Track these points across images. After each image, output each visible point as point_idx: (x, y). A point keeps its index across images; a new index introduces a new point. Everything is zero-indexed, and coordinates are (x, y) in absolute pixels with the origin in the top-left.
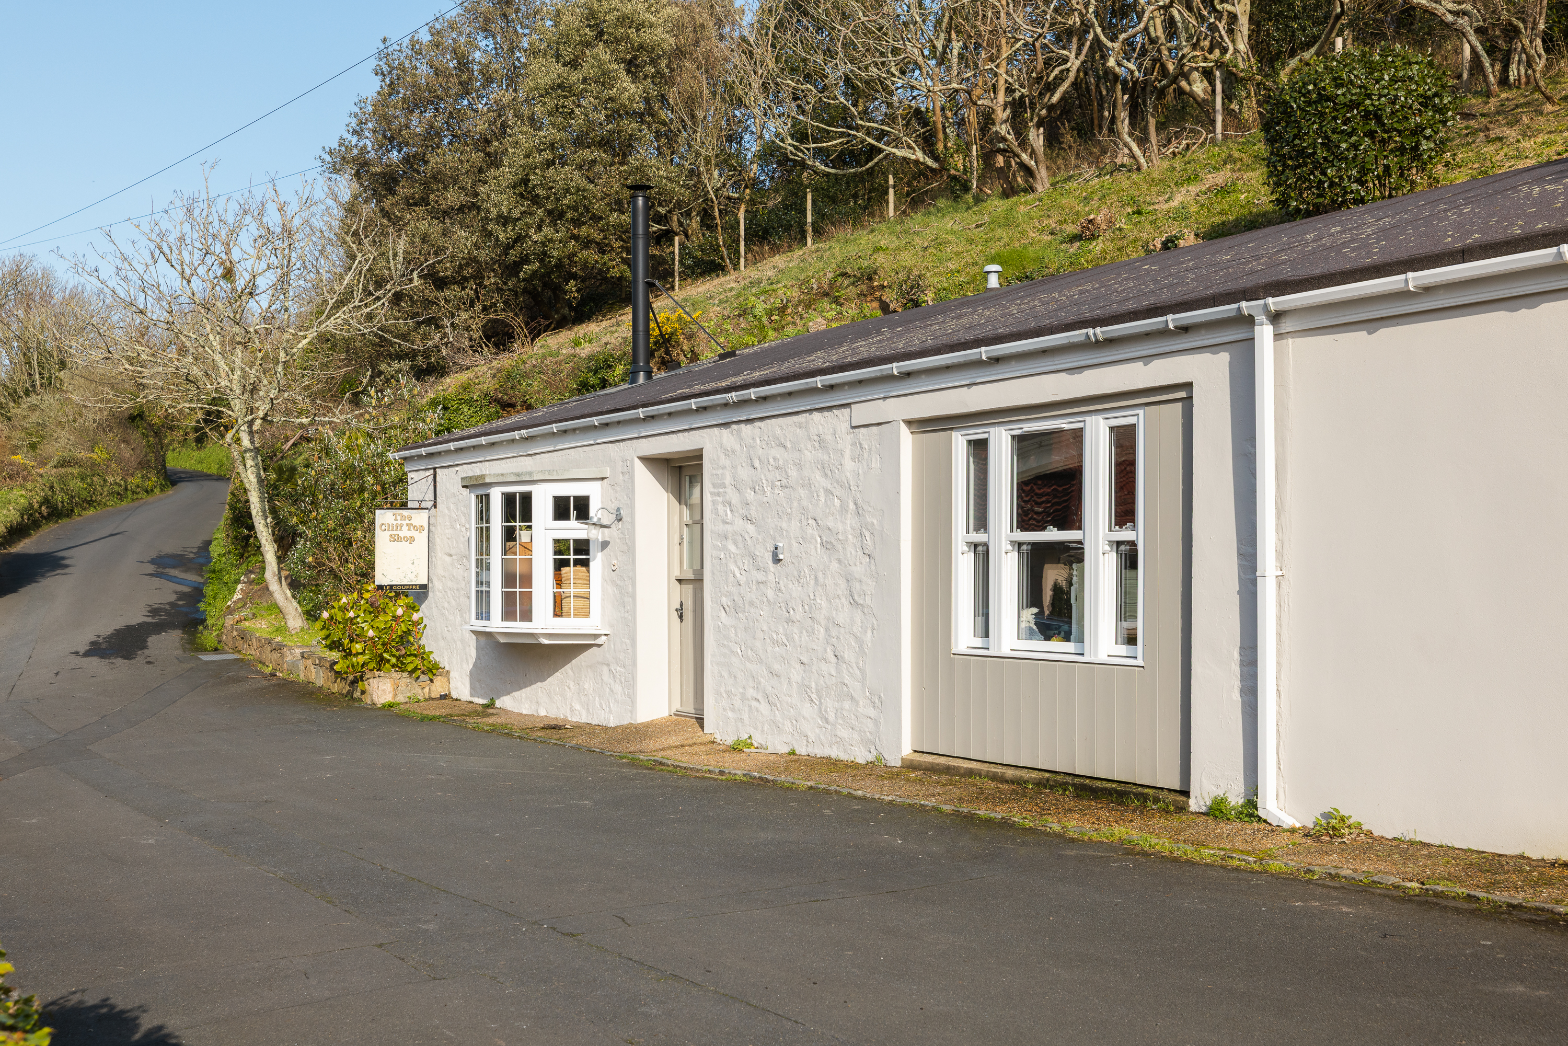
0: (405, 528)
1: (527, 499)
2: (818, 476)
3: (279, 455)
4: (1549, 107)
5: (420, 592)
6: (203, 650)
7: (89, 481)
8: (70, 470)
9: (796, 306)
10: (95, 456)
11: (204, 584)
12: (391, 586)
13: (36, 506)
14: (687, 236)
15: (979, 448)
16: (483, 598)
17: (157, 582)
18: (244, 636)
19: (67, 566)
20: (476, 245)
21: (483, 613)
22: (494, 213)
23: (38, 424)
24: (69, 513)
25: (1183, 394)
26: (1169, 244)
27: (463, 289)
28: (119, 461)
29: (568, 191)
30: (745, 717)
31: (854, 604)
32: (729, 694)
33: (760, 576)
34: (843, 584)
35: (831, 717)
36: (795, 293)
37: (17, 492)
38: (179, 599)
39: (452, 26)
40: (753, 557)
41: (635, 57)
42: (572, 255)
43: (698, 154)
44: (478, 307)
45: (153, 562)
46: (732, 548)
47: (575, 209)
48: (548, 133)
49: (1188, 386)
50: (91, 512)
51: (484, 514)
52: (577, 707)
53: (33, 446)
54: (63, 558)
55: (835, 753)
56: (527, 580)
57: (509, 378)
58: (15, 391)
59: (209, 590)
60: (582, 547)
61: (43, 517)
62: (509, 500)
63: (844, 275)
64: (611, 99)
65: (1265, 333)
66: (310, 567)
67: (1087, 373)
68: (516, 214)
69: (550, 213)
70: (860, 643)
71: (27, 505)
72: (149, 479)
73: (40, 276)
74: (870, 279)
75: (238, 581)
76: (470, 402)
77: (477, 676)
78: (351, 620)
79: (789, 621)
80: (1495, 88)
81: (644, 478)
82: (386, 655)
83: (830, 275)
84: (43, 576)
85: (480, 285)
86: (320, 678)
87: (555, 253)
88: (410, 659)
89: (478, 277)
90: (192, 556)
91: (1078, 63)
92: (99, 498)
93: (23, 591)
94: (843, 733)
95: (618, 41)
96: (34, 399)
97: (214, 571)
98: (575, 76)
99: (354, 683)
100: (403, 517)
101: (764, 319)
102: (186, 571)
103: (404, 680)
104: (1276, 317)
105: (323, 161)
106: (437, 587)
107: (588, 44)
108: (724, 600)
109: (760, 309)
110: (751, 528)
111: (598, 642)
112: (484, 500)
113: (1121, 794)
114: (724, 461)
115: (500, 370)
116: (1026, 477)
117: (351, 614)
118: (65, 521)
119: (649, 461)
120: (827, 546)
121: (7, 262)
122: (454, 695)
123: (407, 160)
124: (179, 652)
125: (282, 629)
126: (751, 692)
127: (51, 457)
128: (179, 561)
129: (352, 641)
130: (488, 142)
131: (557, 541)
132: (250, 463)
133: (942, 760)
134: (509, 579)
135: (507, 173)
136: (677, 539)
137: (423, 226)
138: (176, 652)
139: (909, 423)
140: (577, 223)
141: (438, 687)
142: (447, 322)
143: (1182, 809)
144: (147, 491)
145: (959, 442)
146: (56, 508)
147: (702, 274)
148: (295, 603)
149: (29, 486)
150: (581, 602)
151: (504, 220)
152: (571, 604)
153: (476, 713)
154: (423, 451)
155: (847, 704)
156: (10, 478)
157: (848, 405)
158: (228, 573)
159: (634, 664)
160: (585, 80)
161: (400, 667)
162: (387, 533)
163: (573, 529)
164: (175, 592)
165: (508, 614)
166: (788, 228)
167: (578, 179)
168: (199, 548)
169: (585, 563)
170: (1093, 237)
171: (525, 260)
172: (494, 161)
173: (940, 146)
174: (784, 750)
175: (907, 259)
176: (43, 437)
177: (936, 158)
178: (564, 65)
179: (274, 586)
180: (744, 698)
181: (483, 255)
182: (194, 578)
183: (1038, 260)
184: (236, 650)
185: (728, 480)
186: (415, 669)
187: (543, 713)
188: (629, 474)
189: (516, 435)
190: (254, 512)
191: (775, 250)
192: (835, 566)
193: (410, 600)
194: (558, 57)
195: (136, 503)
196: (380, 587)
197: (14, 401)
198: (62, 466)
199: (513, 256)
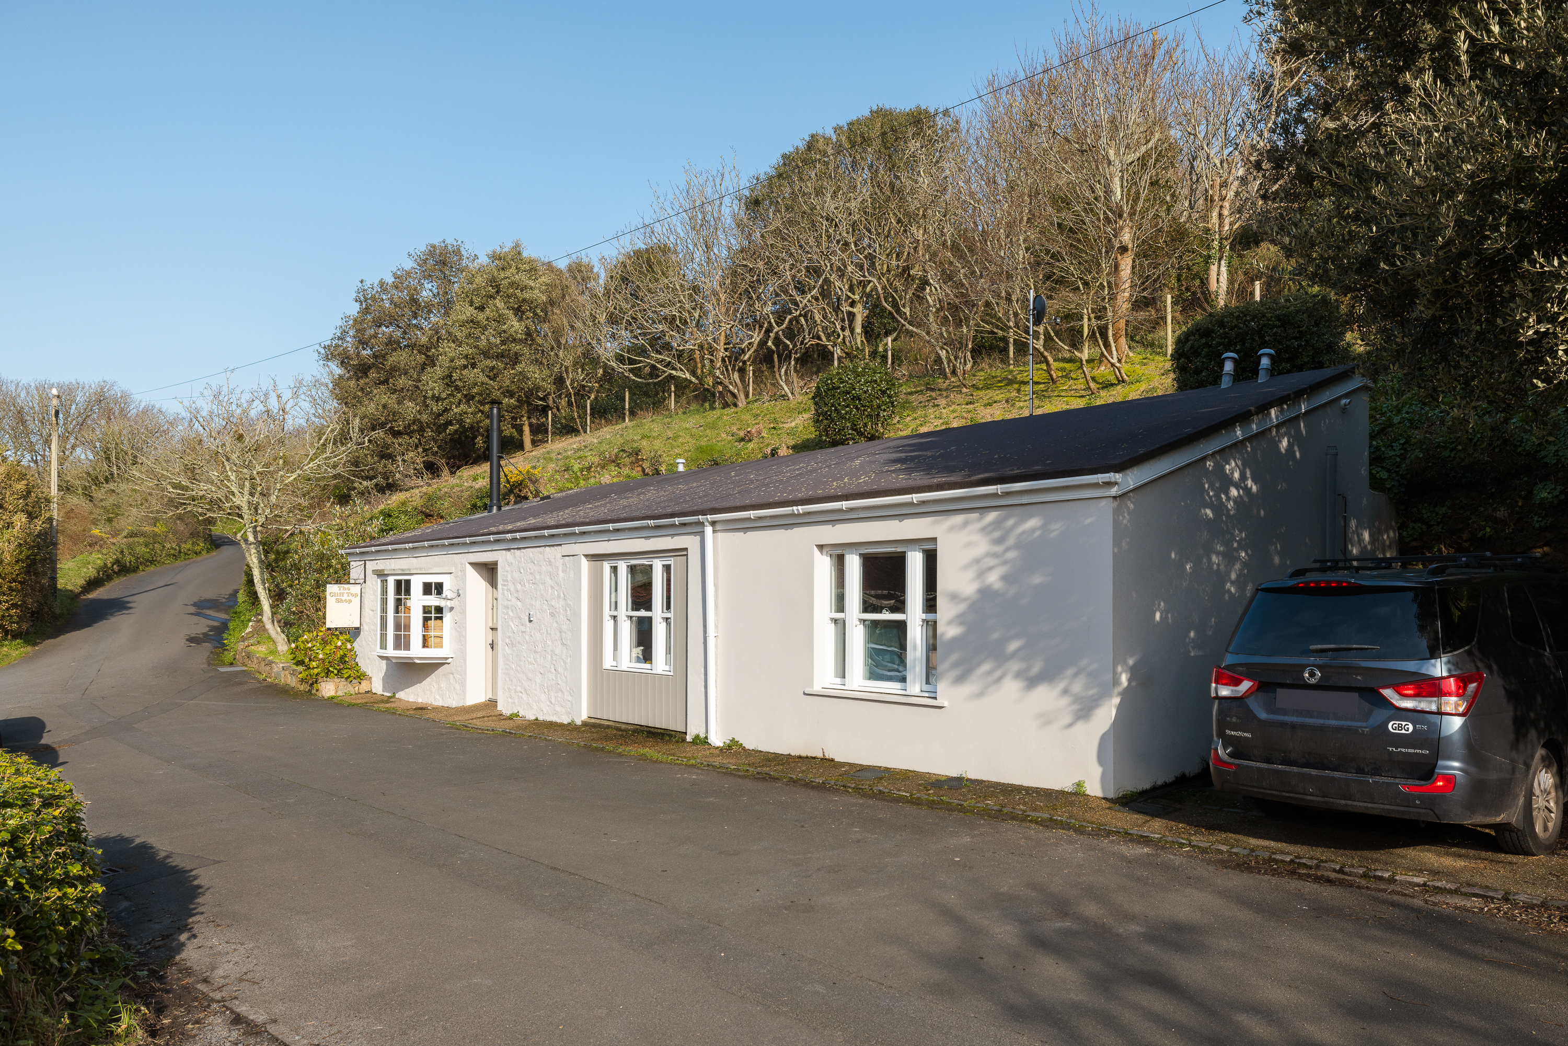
0: (345, 595)
1: (408, 583)
2: (548, 579)
3: (281, 541)
4: (964, 390)
5: (355, 632)
6: (223, 664)
7: (151, 547)
8: (136, 539)
9: (596, 467)
10: (156, 529)
11: (229, 620)
12: (336, 629)
13: (109, 565)
14: (558, 410)
15: (615, 569)
16: (383, 637)
17: (196, 619)
18: (249, 656)
19: (131, 608)
20: (420, 412)
21: (383, 646)
22: (430, 393)
23: (114, 505)
24: (135, 570)
25: (685, 553)
26: (774, 452)
27: (411, 437)
28: (175, 533)
29: (476, 384)
30: (516, 701)
31: (563, 644)
32: (509, 689)
33: (523, 628)
34: (558, 634)
35: (553, 701)
36: (596, 460)
37: (95, 556)
38: (210, 631)
39: (408, 273)
40: (520, 618)
41: (520, 307)
42: (479, 422)
43: (562, 365)
44: (420, 450)
45: (195, 605)
46: (511, 613)
47: (481, 395)
48: (465, 349)
49: (686, 549)
50: (152, 568)
51: (384, 591)
52: (438, 697)
53: (110, 520)
54: (128, 602)
55: (554, 719)
56: (408, 628)
57: (430, 499)
58: (97, 478)
59: (231, 625)
60: (439, 610)
61: (115, 572)
62: (398, 583)
63: (623, 451)
64: (505, 331)
65: (709, 530)
66: (294, 613)
67: (652, 539)
68: (444, 395)
69: (466, 396)
70: (565, 663)
71: (102, 564)
72: (198, 545)
73: (119, 395)
74: (637, 454)
75: (250, 620)
76: (406, 513)
77: (386, 680)
78: (310, 648)
79: (535, 652)
80: (949, 375)
81: (471, 573)
82: (331, 669)
83: (616, 450)
84: (112, 615)
85: (422, 436)
86: (292, 682)
87: (468, 421)
88: (346, 671)
89: (421, 430)
90: (224, 600)
91: (758, 339)
92: (159, 559)
93: (96, 625)
94: (558, 709)
95: (509, 297)
96: (111, 486)
97: (236, 613)
98: (481, 317)
99: (312, 685)
100: (344, 589)
101: (579, 474)
102: (218, 611)
103: (343, 683)
104: (713, 523)
105: (319, 353)
106: (365, 628)
107: (491, 297)
108: (507, 640)
109: (576, 467)
110: (519, 603)
111: (448, 661)
112: (384, 583)
113: (663, 734)
114: (508, 568)
115: (425, 494)
116: (636, 585)
117: (310, 645)
118: (132, 575)
119: (474, 565)
120: (552, 615)
121: (93, 386)
122: (374, 691)
123: (375, 356)
124: (204, 666)
125: (274, 652)
126: (519, 689)
127: (123, 530)
128: (214, 604)
129: (310, 660)
130: (428, 349)
131: (424, 607)
132: (253, 551)
133: (598, 721)
134: (398, 627)
135: (439, 371)
136: (490, 607)
137: (384, 399)
138: (203, 666)
139: (586, 556)
140: (482, 403)
141: (364, 687)
142: (399, 458)
143: (684, 740)
144: (196, 553)
145: (607, 566)
146: (125, 566)
147: (567, 433)
148: (283, 636)
149: (104, 551)
150: (438, 640)
151: (437, 399)
152: (432, 641)
153: (383, 701)
154: (358, 550)
155: (560, 694)
156: (90, 545)
157: (560, 545)
158: (244, 614)
159: (465, 674)
160: (488, 319)
161: (339, 674)
162: (334, 598)
163: (433, 600)
164: (208, 626)
165: (397, 646)
166: (616, 410)
167: (482, 378)
168: (230, 595)
169: (441, 618)
170: (750, 440)
171: (449, 423)
172: (431, 361)
173: (699, 371)
174: (533, 718)
175: (658, 444)
176: (118, 515)
177: (697, 378)
178: (476, 309)
179: (269, 626)
180: (516, 692)
181: (425, 417)
182: (223, 616)
183: (721, 451)
184: (244, 664)
185: (509, 579)
186: (349, 677)
187: (420, 701)
188: (463, 571)
189: (407, 546)
190: (256, 581)
191: (609, 422)
192: (555, 625)
193: (348, 637)
194: (471, 303)
195: (187, 562)
196: (329, 629)
197: (96, 484)
198: (131, 537)
199: (442, 420)
